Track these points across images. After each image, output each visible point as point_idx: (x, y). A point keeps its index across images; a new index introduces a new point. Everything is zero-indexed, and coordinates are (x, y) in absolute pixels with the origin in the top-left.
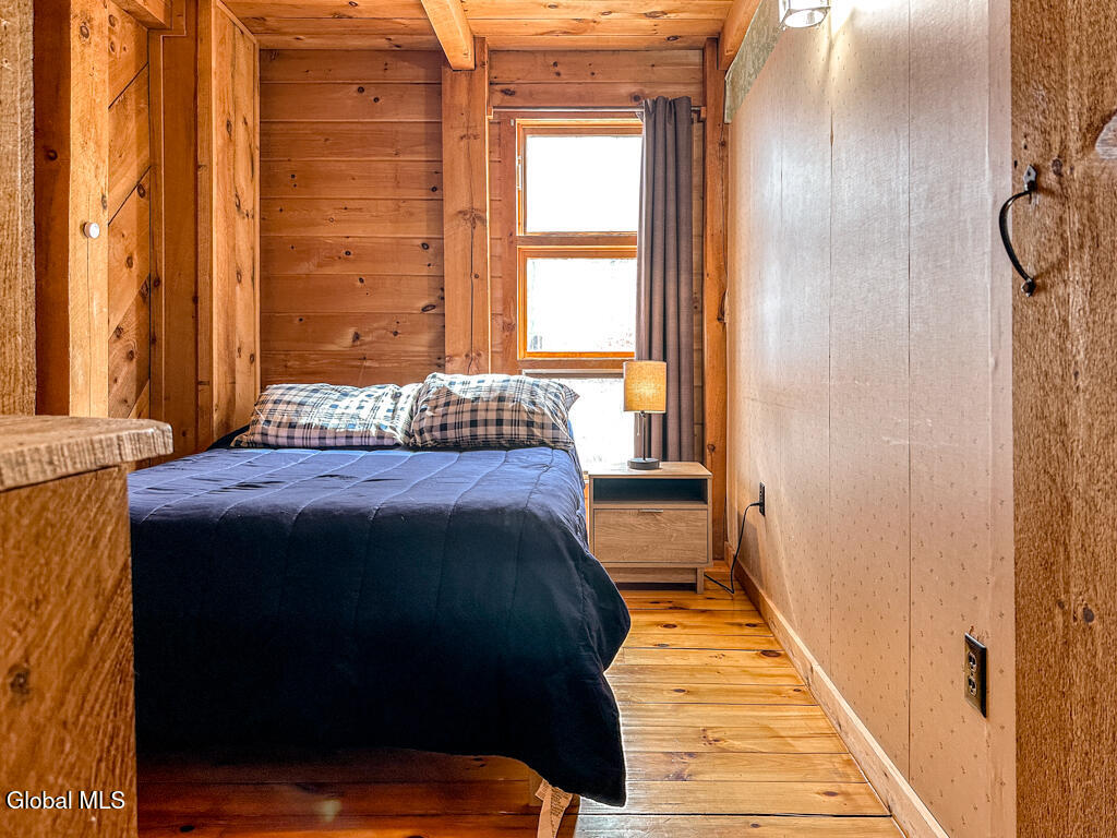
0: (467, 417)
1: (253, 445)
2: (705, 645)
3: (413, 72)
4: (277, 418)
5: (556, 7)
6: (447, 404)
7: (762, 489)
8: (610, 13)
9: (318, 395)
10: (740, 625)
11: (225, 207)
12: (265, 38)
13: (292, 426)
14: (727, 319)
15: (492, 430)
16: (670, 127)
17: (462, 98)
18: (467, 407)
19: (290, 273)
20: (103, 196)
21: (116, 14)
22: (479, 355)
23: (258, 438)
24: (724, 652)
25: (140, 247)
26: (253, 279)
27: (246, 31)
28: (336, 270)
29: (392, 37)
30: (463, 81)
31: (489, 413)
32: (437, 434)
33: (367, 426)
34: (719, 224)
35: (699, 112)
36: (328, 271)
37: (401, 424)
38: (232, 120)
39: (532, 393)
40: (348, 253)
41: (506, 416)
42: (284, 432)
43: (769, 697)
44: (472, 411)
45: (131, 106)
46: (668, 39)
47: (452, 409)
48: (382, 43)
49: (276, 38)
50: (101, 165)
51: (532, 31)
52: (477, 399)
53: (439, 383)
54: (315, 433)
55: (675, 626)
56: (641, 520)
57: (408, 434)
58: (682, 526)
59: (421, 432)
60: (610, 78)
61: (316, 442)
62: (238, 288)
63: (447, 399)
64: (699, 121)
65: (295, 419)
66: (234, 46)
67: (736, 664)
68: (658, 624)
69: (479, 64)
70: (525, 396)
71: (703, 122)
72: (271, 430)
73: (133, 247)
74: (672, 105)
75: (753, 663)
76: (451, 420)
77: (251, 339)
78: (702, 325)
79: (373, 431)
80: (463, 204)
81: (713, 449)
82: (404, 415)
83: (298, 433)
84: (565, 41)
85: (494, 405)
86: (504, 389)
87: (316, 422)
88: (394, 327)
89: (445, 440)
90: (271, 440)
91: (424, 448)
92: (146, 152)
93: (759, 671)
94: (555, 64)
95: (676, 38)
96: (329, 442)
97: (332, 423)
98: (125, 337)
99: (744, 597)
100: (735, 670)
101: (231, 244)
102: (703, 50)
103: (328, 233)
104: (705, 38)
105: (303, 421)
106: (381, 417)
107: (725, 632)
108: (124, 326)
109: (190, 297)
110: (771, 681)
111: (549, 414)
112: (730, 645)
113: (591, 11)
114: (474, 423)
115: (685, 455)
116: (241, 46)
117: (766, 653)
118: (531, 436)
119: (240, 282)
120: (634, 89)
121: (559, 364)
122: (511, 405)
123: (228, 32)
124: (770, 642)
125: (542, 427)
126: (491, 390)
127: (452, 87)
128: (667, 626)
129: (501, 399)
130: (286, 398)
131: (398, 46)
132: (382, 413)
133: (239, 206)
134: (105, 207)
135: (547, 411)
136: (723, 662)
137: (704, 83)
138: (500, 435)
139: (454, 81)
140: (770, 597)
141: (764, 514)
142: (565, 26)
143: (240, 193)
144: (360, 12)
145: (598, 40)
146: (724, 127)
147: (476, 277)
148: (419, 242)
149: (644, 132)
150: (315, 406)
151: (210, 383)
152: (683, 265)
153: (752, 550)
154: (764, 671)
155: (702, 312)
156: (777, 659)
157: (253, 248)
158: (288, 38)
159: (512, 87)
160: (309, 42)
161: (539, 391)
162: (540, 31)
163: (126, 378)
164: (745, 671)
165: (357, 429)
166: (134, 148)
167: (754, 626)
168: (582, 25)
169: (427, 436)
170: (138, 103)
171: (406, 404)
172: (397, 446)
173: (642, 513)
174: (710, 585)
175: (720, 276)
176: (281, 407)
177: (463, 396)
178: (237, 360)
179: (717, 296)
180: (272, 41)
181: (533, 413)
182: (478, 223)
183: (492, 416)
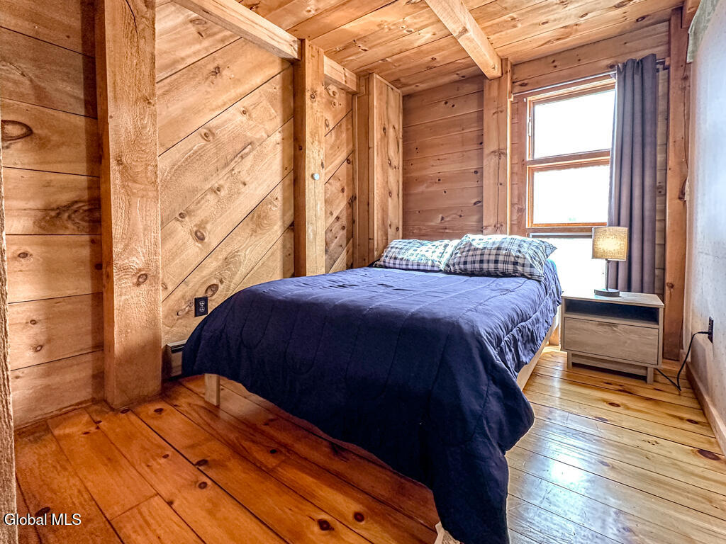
0: (478, 258)
1: (381, 266)
2: (641, 429)
3: (470, 88)
4: (390, 254)
5: (547, 22)
6: (469, 251)
7: (711, 322)
8: (587, 14)
9: (411, 245)
10: (681, 419)
11: (382, 165)
12: (404, 89)
13: (395, 258)
14: (687, 198)
15: (492, 266)
16: (637, 78)
17: (494, 93)
18: (479, 252)
19: (416, 192)
20: (322, 163)
21: (336, 91)
22: (502, 225)
23: (382, 263)
24: (658, 440)
25: (348, 185)
26: (398, 195)
27: (394, 88)
28: (434, 188)
29: (459, 73)
30: (495, 84)
31: (491, 256)
32: (462, 266)
33: (427, 260)
34: (680, 134)
35: (663, 63)
36: (430, 189)
37: (444, 260)
38: (387, 127)
39: (519, 246)
40: (439, 180)
41: (501, 258)
42: (392, 261)
43: (697, 501)
44: (481, 255)
45: (344, 127)
46: (637, 20)
47: (471, 253)
48: (455, 77)
49: (408, 88)
50: (321, 150)
51: (535, 45)
52: (485, 248)
53: (468, 239)
54: (404, 263)
55: (618, 406)
56: (600, 328)
57: (448, 265)
58: (636, 337)
59: (454, 265)
60: (591, 60)
61: (404, 267)
62: (390, 199)
63: (470, 248)
64: (664, 69)
65: (397, 256)
66: (388, 96)
67: (668, 455)
68: (604, 401)
69: (504, 73)
70: (515, 248)
71: (667, 68)
72: (387, 260)
73: (344, 185)
74: (639, 65)
75: (685, 459)
76: (469, 259)
77: (397, 221)
78: (665, 204)
79: (430, 263)
80: (494, 148)
81: (672, 286)
82: (447, 256)
83: (398, 262)
84: (558, 46)
85: (494, 252)
86: (502, 243)
87: (405, 257)
88: (459, 214)
89: (466, 270)
90: (387, 264)
91: (455, 273)
92: (351, 146)
93: (691, 468)
94: (554, 62)
95: (643, 18)
96: (410, 267)
97: (412, 258)
98: (340, 220)
99: (691, 395)
100: (666, 461)
101: (386, 180)
102: (669, 20)
103: (431, 172)
104: (670, 10)
105: (400, 257)
106: (435, 257)
107: (662, 421)
108: (340, 216)
109: (366, 203)
110: (703, 484)
111: (529, 259)
112: (667, 435)
113: (573, 17)
114: (481, 262)
115: (645, 290)
116: (391, 95)
117: (703, 452)
118: (515, 271)
119: (391, 196)
120: (608, 62)
121: (553, 230)
122: (504, 252)
123: (384, 89)
124: (710, 442)
125: (523, 265)
126: (494, 243)
127: (490, 88)
128: (612, 404)
129: (499, 249)
130: (396, 246)
131: (463, 77)
132: (437, 254)
133: (390, 164)
134: (323, 167)
135: (527, 256)
136: (654, 449)
137: (669, 43)
138: (496, 269)
139: (490, 86)
140: (715, 405)
141: (711, 341)
142: (556, 34)
143: (391, 158)
144: (438, 62)
145: (581, 38)
146: (686, 66)
147: (501, 184)
148: (473, 171)
149: (616, 87)
150: (407, 250)
151: (373, 239)
152: (648, 165)
153: (701, 364)
154: (698, 471)
155: (665, 195)
156: (714, 462)
157: (398, 182)
158: (413, 87)
159: (525, 82)
160: (422, 86)
161: (525, 245)
162: (541, 43)
163: (341, 237)
164: (675, 464)
165: (422, 261)
166: (345, 145)
167: (696, 423)
168: (568, 30)
169: (457, 267)
170: (347, 126)
171: (450, 250)
172: (441, 271)
173: (601, 324)
174: (660, 378)
175: (681, 169)
176: (394, 250)
177: (478, 246)
178: (389, 230)
179: (679, 183)
180: (407, 90)
181: (518, 257)
182: (502, 156)
183: (493, 258)
